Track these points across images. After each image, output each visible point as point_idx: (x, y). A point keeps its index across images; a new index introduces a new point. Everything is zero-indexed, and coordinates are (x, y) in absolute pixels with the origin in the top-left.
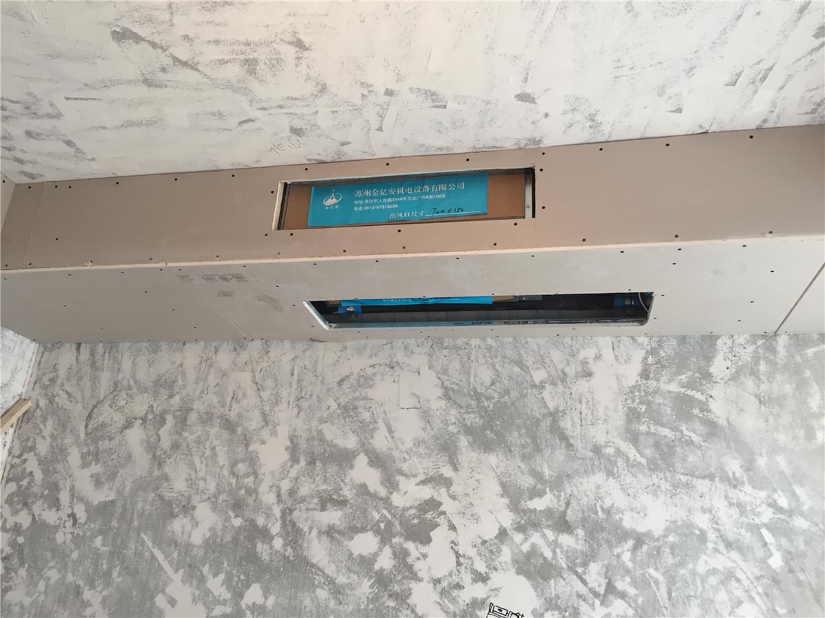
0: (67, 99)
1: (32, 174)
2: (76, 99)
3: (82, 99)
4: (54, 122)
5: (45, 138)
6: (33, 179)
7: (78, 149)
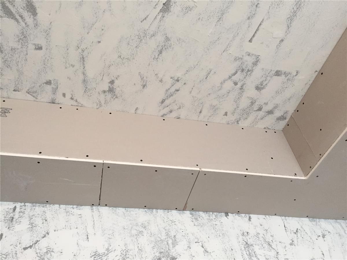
0: (250, 41)
1: (283, 116)
2: (254, 36)
3: (256, 32)
4: (260, 66)
5: (266, 83)
6: (285, 118)
7: (285, 73)
